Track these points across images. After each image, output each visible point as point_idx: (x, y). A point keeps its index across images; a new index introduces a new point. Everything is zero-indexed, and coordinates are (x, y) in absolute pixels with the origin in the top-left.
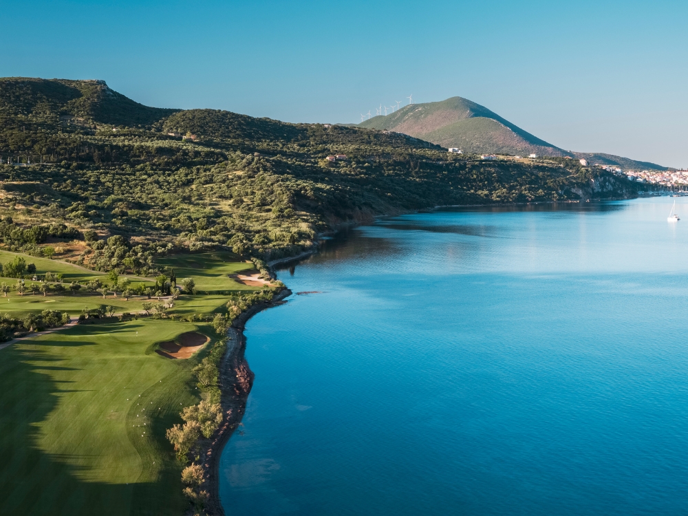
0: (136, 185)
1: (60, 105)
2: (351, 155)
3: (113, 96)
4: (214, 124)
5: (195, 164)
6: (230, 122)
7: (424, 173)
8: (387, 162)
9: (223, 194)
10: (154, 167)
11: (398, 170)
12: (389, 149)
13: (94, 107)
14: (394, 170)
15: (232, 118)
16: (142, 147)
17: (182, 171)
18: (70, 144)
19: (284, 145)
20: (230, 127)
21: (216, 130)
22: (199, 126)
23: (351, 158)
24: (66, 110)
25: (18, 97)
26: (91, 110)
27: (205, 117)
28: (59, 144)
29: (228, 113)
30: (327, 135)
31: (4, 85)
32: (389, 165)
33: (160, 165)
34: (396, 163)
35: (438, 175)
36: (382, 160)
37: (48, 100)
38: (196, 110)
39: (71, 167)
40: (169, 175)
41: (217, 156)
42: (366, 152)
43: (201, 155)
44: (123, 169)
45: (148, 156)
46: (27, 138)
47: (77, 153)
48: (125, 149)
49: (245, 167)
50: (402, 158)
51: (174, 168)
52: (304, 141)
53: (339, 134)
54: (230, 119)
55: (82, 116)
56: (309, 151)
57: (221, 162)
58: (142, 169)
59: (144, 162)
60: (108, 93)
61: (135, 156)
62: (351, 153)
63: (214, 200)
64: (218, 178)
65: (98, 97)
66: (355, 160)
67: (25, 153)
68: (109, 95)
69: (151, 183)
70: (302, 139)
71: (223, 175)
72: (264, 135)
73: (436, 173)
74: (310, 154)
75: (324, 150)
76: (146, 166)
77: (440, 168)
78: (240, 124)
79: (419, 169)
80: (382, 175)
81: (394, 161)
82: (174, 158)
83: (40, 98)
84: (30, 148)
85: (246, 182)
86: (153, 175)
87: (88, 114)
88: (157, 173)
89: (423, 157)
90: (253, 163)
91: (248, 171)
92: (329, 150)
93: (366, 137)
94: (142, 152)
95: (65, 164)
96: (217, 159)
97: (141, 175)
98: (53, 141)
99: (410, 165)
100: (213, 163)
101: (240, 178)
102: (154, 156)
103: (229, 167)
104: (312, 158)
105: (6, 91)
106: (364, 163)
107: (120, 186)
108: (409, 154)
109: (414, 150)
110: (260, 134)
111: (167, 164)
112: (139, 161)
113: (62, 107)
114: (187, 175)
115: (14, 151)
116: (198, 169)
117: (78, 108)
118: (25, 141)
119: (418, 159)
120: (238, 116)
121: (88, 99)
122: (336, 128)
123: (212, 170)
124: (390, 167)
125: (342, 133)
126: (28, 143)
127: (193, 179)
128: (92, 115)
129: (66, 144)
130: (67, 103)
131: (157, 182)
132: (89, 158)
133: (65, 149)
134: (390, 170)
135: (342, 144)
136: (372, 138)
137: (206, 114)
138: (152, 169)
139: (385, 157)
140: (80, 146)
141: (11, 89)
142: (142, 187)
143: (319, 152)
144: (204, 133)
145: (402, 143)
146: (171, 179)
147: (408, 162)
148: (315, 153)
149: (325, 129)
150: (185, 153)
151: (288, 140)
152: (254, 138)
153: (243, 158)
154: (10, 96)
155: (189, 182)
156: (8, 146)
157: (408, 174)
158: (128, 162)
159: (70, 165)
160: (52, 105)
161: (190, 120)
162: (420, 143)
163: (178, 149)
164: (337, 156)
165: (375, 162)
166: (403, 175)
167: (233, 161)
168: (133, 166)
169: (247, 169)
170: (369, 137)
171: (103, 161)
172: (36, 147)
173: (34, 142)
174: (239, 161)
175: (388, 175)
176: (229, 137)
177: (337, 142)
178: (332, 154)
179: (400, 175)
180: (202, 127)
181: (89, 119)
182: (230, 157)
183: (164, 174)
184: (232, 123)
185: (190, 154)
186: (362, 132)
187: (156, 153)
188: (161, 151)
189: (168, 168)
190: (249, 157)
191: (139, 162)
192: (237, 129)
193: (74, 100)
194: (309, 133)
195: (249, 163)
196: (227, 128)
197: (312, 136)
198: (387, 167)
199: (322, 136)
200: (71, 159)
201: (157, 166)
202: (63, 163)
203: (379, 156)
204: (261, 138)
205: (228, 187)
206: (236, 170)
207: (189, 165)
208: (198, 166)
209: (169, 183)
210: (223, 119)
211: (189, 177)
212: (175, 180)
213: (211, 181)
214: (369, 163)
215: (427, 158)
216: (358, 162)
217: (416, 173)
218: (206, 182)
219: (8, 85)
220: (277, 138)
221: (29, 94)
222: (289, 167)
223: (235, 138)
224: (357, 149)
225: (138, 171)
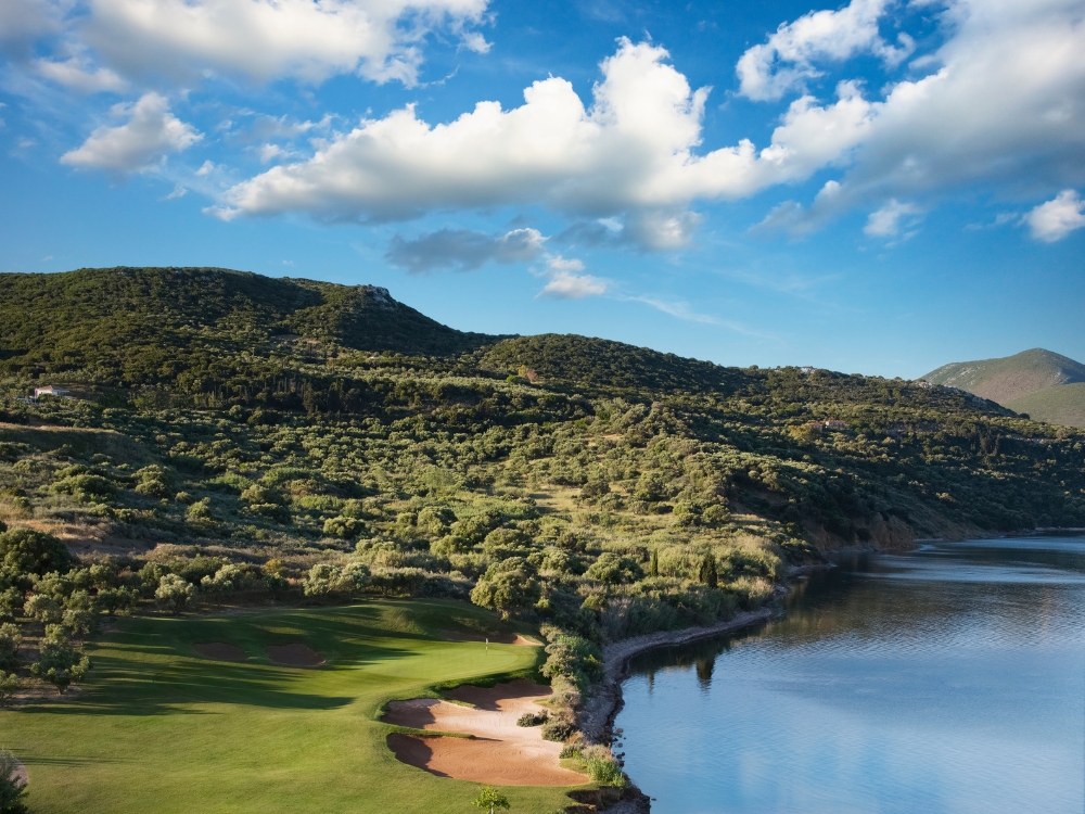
0: (378, 457)
1: (279, 316)
2: (856, 422)
3: (387, 305)
4: (582, 359)
5: (521, 420)
6: (613, 357)
7: (1008, 460)
8: (931, 437)
9: (566, 477)
10: (433, 425)
11: (954, 454)
12: (932, 413)
13: (345, 322)
14: (946, 453)
15: (618, 349)
16: (413, 384)
17: (493, 432)
18: (257, 374)
19: (718, 401)
20: (613, 366)
21: (585, 371)
22: (550, 362)
23: (854, 427)
24: (286, 326)
25: (194, 299)
26: (338, 327)
27: (564, 347)
28: (234, 372)
29: (609, 342)
30: (806, 386)
31: (169, 277)
32: (934, 443)
33: (445, 420)
34: (950, 440)
35: (1037, 465)
36: (920, 433)
37: (254, 306)
38: (550, 335)
39: (250, 419)
40: (461, 440)
41: (572, 406)
42: (886, 416)
43: (536, 404)
44: (365, 427)
45: (424, 402)
46: (166, 359)
47: (270, 393)
48: (376, 388)
49: (626, 426)
50: (962, 431)
51: (474, 427)
52: (760, 397)
53: (830, 385)
54: (613, 351)
55: (317, 337)
56: (770, 411)
57: (578, 417)
58: (407, 427)
59: (412, 414)
60: (378, 299)
61: (396, 402)
62: (856, 417)
63: (543, 487)
64: (563, 446)
65: (357, 306)
66: (864, 430)
67: (155, 389)
68: (380, 302)
69: (415, 454)
70: (756, 393)
71: (578, 440)
72: (680, 383)
73: (1031, 463)
74: (771, 417)
75: (800, 411)
76: (416, 422)
77: (1041, 452)
78: (633, 361)
79: (998, 454)
80: (922, 462)
81: (946, 435)
82: (477, 407)
83: (239, 303)
84: (167, 379)
85: (623, 452)
86: (426, 439)
87: (330, 333)
88: (436, 436)
89: (1005, 430)
90: (647, 420)
91: (634, 432)
92: (810, 412)
93: (884, 391)
94: (411, 395)
95: (238, 413)
96: (571, 413)
97: (400, 438)
98: (220, 368)
99: (978, 445)
100: (562, 419)
101: (612, 445)
102: (437, 404)
103: (594, 426)
104: (776, 425)
105: (171, 288)
106: (883, 436)
107: (342, 455)
108: (977, 424)
109: (985, 417)
110: (673, 381)
111: (462, 418)
112: (402, 411)
113: (281, 319)
114: (499, 440)
115: (130, 383)
116: (527, 431)
117: (312, 322)
118: (160, 365)
119: (995, 433)
120: (630, 348)
121: (337, 307)
122: (823, 374)
123: (558, 431)
124: (936, 448)
125: (837, 384)
126: (165, 370)
127: (510, 448)
128: (337, 335)
129: (249, 374)
130: (292, 314)
131: (431, 453)
132: (294, 403)
133: (245, 383)
134: (937, 452)
135: (838, 402)
136: (896, 394)
137: (567, 341)
138: (427, 428)
139: (925, 428)
140: (278, 378)
141: (183, 284)
142: (390, 459)
143: (790, 414)
144: (561, 373)
145: (957, 405)
146: (460, 447)
147: (975, 439)
148: (782, 416)
149: (803, 376)
150: (504, 399)
151: (729, 392)
152: (659, 386)
153: (624, 411)
154: (176, 297)
155: (501, 454)
156: (120, 373)
157: (975, 462)
158: (378, 413)
159: (249, 414)
160: (262, 316)
161: (535, 350)
162: (991, 407)
163: (490, 391)
164: (827, 423)
165: (906, 436)
166: (966, 463)
167: (605, 417)
168: (387, 420)
169: (630, 429)
170: (891, 392)
171: (323, 409)
172: (182, 378)
173: (180, 368)
174: (616, 415)
175: (933, 463)
176: (610, 383)
177: (827, 400)
178: (815, 418)
179: (958, 464)
180: (556, 364)
181: (330, 341)
182: (598, 409)
183: (450, 438)
184: (616, 358)
185: (514, 401)
186: (875, 384)
187: (441, 398)
188: (451, 393)
189: (461, 427)
190: (640, 408)
191: (402, 414)
192: (625, 369)
193: (307, 310)
194: (771, 381)
195: (638, 419)
196: (608, 367)
197: (775, 388)
198: (930, 446)
199: (795, 387)
200: (253, 404)
201: (439, 422)
202: (233, 410)
203: (914, 424)
204: (672, 387)
205: (583, 462)
206: (609, 433)
207: (509, 423)
208: (528, 425)
209: (455, 454)
210: (602, 351)
211: (502, 444)
212: (471, 449)
213: (548, 452)
214: (892, 438)
215: (1013, 432)
216: (870, 436)
217: (992, 460)
218: (538, 454)
219: (177, 276)
220: (705, 389)
221: (219, 295)
222: (726, 432)
223: (620, 385)
224: (867, 411)
225: (396, 430)
